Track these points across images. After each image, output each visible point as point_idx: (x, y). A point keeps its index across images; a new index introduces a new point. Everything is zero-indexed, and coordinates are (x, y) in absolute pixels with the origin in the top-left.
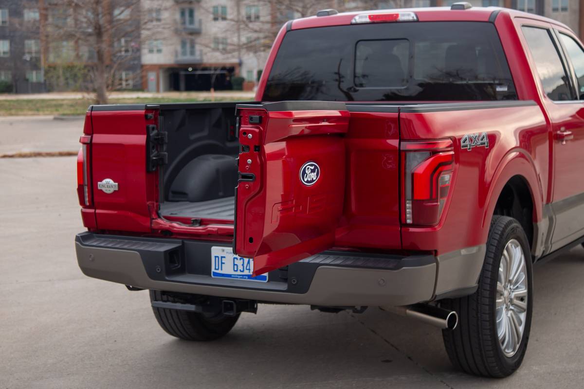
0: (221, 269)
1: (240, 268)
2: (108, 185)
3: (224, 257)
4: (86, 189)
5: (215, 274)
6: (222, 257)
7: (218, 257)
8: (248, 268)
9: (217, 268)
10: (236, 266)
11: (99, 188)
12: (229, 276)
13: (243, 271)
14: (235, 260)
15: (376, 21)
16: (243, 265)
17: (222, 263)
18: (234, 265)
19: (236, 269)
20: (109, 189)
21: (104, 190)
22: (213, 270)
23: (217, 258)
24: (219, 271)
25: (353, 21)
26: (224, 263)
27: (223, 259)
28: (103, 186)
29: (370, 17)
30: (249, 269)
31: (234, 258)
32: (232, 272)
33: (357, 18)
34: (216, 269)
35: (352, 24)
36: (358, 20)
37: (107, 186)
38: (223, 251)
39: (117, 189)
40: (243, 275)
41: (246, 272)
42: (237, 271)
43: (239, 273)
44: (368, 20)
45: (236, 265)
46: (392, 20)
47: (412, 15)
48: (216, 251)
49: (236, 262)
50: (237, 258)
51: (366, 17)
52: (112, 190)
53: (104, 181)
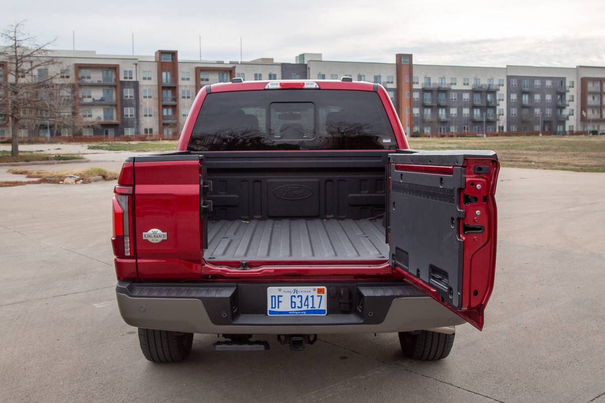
0: (278, 308)
1: (298, 304)
2: (155, 235)
3: (282, 296)
4: (127, 240)
5: (271, 312)
6: (279, 296)
7: (275, 296)
8: (306, 304)
9: (274, 307)
10: (293, 304)
11: (144, 238)
12: (287, 313)
13: (301, 307)
14: (293, 298)
15: (285, 88)
16: (301, 302)
17: (279, 302)
18: (292, 302)
19: (293, 306)
20: (157, 239)
21: (150, 239)
22: (269, 308)
23: (274, 298)
24: (276, 310)
25: (267, 87)
26: (281, 302)
27: (280, 298)
28: (149, 236)
29: (281, 84)
30: (308, 305)
31: (292, 296)
32: (289, 309)
33: (269, 84)
34: (272, 308)
35: (265, 90)
36: (270, 86)
37: (155, 237)
38: (280, 290)
39: (166, 238)
40: (301, 311)
41: (304, 308)
42: (295, 307)
43: (297, 309)
44: (278, 87)
45: (295, 302)
46: (299, 88)
47: (315, 84)
48: (272, 291)
49: (294, 299)
50: (295, 296)
51: (277, 84)
52: (160, 240)
53: (151, 232)
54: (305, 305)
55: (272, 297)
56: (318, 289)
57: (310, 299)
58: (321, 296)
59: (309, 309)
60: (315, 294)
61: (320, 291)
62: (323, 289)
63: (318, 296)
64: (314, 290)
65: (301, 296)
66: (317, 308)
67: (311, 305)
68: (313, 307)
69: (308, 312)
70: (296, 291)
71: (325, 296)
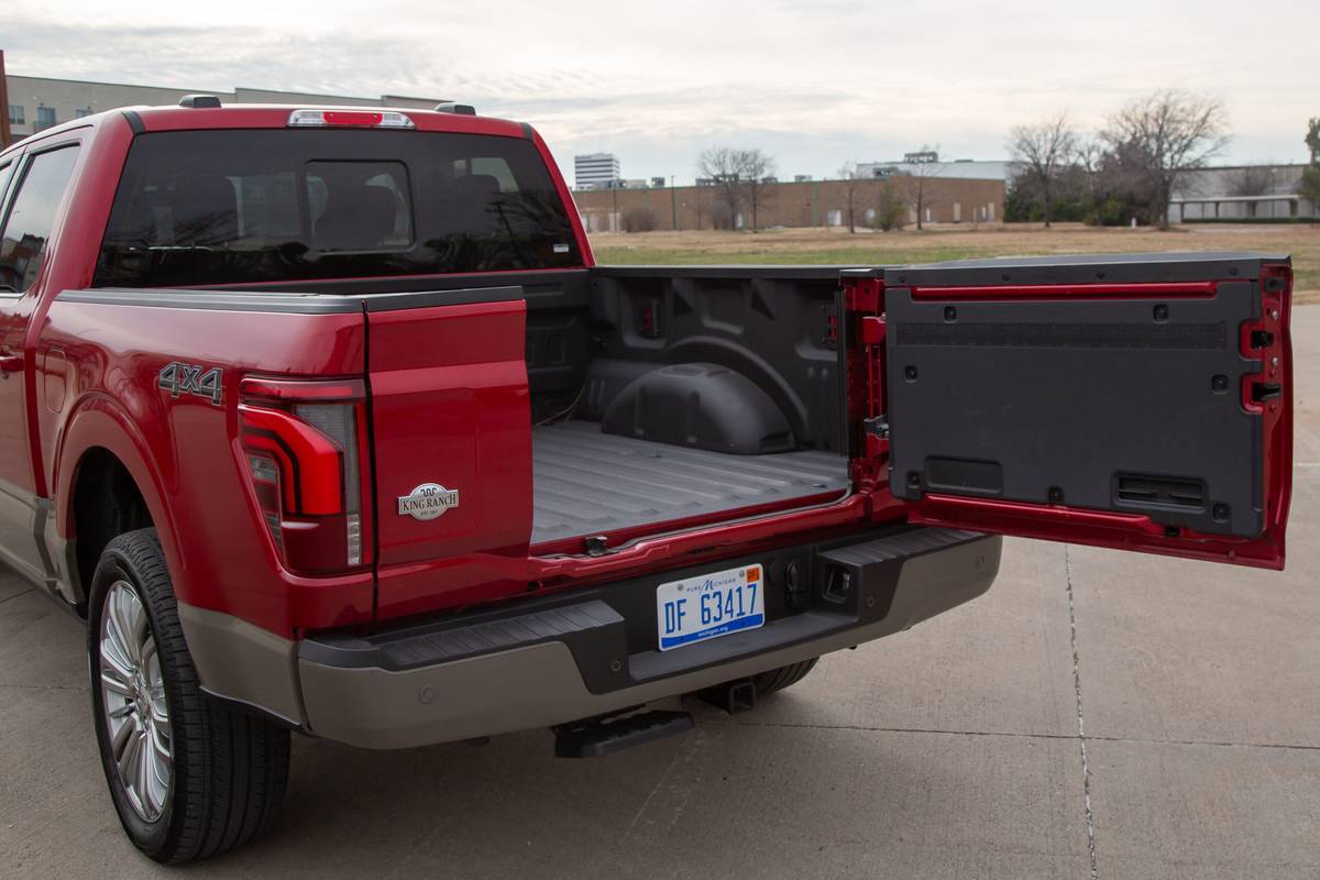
0: (679, 629)
1: (715, 613)
2: (428, 499)
3: (684, 601)
4: (354, 524)
5: (667, 642)
6: (679, 602)
7: (672, 604)
8: (729, 609)
9: (671, 628)
10: (706, 613)
11: (402, 511)
12: (694, 636)
13: (720, 618)
14: (705, 600)
16: (719, 606)
17: (680, 614)
18: (703, 610)
19: (706, 619)
20: (435, 508)
21: (417, 513)
22: (662, 634)
23: (670, 608)
24: (677, 634)
25: (292, 121)
26: (684, 614)
27: (681, 605)
28: (416, 504)
29: (327, 115)
30: (731, 611)
31: (703, 597)
32: (699, 627)
34: (668, 631)
37: (429, 504)
38: (680, 588)
40: (719, 627)
41: (726, 619)
42: (709, 621)
43: (713, 624)
45: (708, 610)
47: (404, 118)
48: (666, 593)
49: (707, 603)
50: (708, 596)
51: (315, 115)
52: (441, 509)
53: (418, 491)
54: (726, 612)
55: (667, 605)
56: (749, 572)
57: (735, 596)
58: (754, 586)
59: (735, 618)
60: (744, 582)
61: (752, 575)
62: (757, 569)
63: (749, 587)
64: (742, 575)
65: (719, 593)
66: (748, 614)
67: (737, 611)
68: (741, 613)
69: (731, 625)
70: (709, 584)
71: (760, 583)
